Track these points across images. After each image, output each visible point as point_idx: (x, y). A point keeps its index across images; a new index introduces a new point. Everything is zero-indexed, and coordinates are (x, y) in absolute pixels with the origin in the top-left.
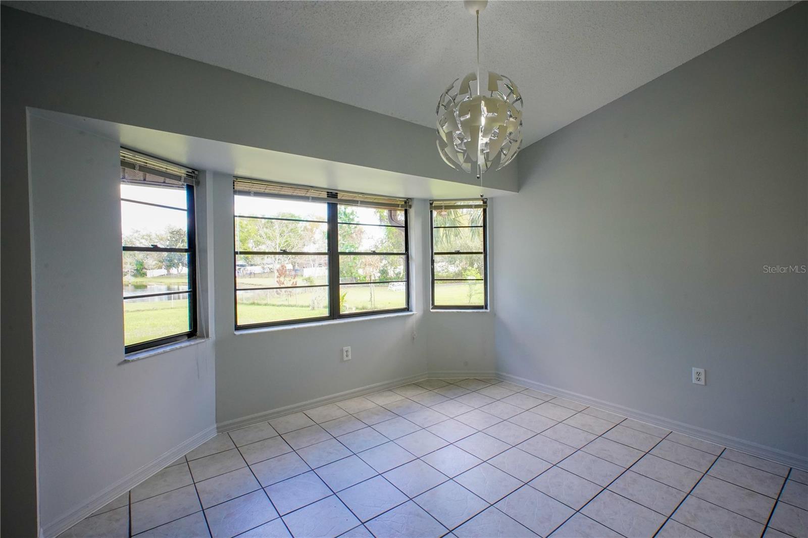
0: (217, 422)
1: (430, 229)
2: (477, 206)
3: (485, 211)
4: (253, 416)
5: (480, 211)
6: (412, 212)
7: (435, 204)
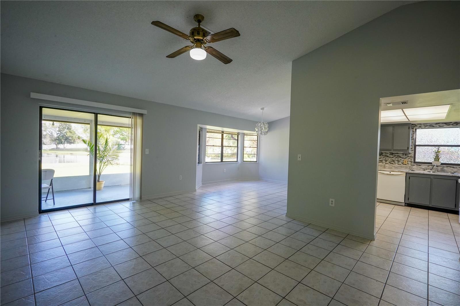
0: (202, 182)
1: (243, 140)
2: (256, 135)
3: (258, 136)
4: (207, 182)
5: (257, 136)
6: (239, 136)
7: (245, 134)
